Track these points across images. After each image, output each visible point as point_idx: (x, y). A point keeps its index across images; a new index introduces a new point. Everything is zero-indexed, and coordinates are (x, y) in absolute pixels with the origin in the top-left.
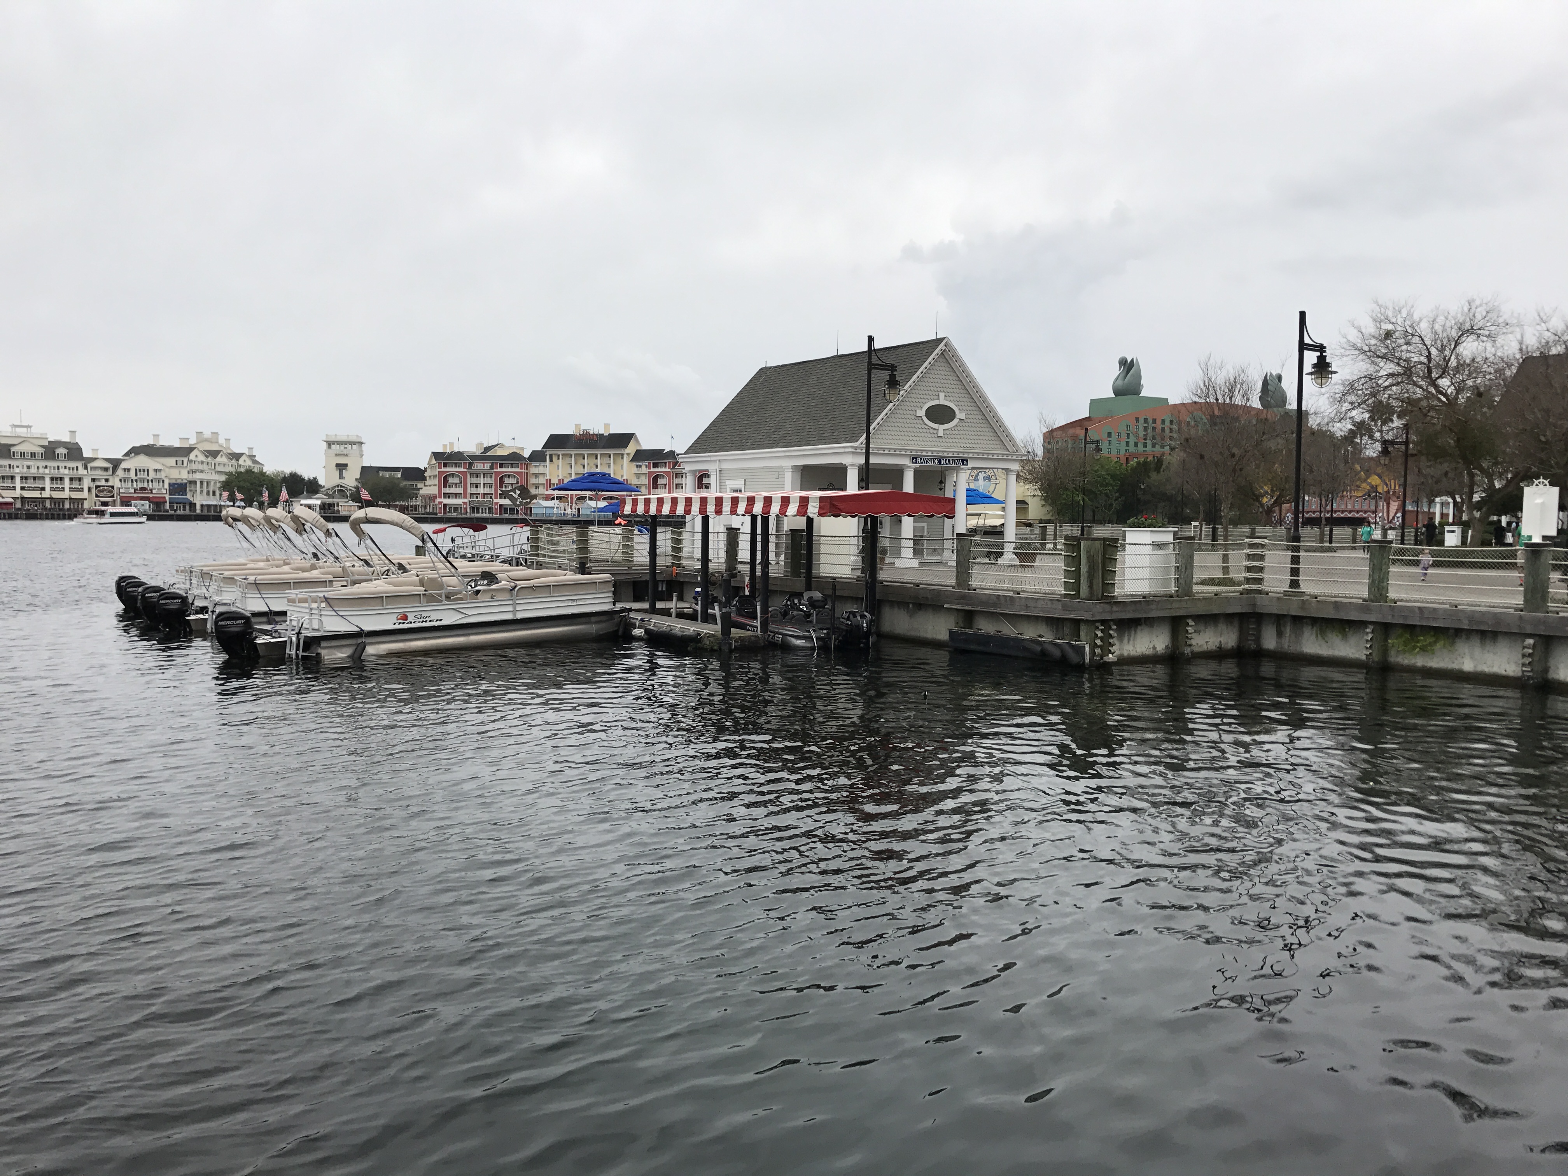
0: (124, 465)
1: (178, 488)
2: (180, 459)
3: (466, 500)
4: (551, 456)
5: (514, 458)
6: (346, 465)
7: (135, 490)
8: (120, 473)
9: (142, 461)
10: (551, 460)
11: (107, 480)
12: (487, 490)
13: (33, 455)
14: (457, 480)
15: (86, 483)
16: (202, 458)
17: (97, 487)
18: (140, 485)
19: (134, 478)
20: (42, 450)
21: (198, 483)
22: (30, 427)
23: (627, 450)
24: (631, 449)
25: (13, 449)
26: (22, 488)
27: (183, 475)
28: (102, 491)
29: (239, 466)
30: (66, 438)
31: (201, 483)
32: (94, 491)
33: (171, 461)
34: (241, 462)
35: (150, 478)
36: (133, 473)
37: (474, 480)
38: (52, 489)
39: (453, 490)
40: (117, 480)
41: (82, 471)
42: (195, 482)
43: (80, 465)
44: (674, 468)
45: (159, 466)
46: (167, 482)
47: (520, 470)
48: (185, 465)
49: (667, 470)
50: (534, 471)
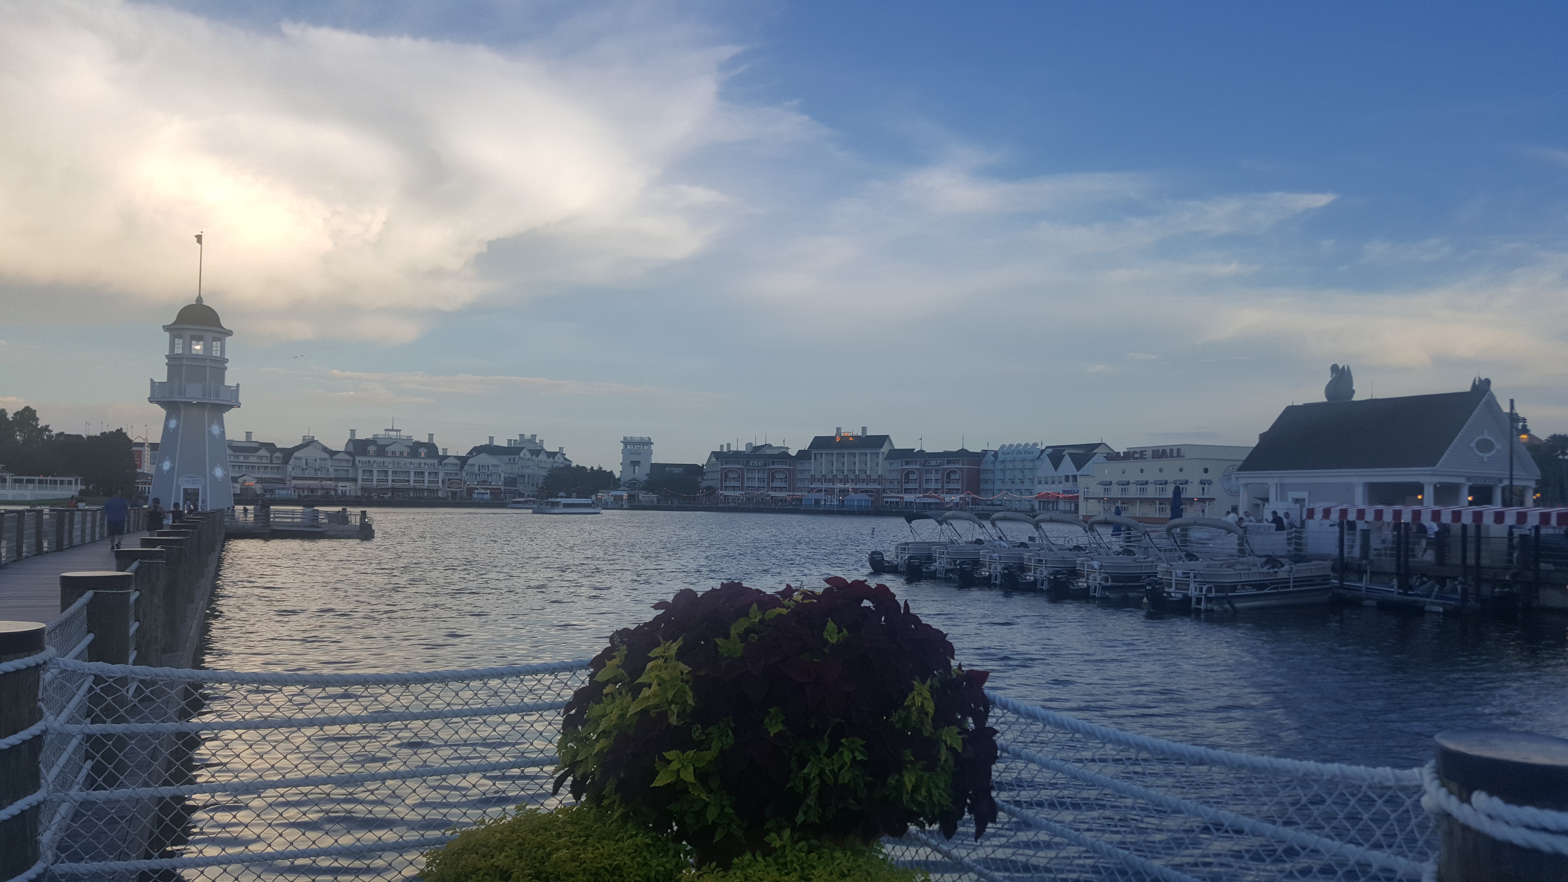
0: (470, 461)
1: (511, 480)
2: (512, 457)
3: (743, 493)
4: (815, 454)
5: (783, 455)
6: (639, 462)
7: (478, 482)
8: (467, 468)
9: (484, 459)
10: (815, 459)
11: (456, 474)
12: (762, 485)
13: (402, 453)
14: (736, 475)
15: (441, 476)
16: (528, 456)
17: (449, 480)
18: (482, 478)
19: (477, 472)
20: (408, 450)
21: (526, 477)
23: (882, 450)
24: (885, 449)
25: (388, 449)
26: (393, 481)
27: (516, 470)
28: (452, 483)
29: (554, 462)
30: (425, 440)
31: (529, 476)
32: (447, 483)
33: (506, 458)
34: (556, 459)
35: (489, 472)
36: (477, 468)
37: (750, 475)
38: (415, 481)
39: (732, 484)
40: (464, 474)
41: (436, 467)
42: (523, 476)
43: (436, 461)
44: (924, 465)
45: (496, 462)
46: (502, 475)
47: (788, 467)
48: (516, 462)
49: (918, 467)
50: (800, 467)
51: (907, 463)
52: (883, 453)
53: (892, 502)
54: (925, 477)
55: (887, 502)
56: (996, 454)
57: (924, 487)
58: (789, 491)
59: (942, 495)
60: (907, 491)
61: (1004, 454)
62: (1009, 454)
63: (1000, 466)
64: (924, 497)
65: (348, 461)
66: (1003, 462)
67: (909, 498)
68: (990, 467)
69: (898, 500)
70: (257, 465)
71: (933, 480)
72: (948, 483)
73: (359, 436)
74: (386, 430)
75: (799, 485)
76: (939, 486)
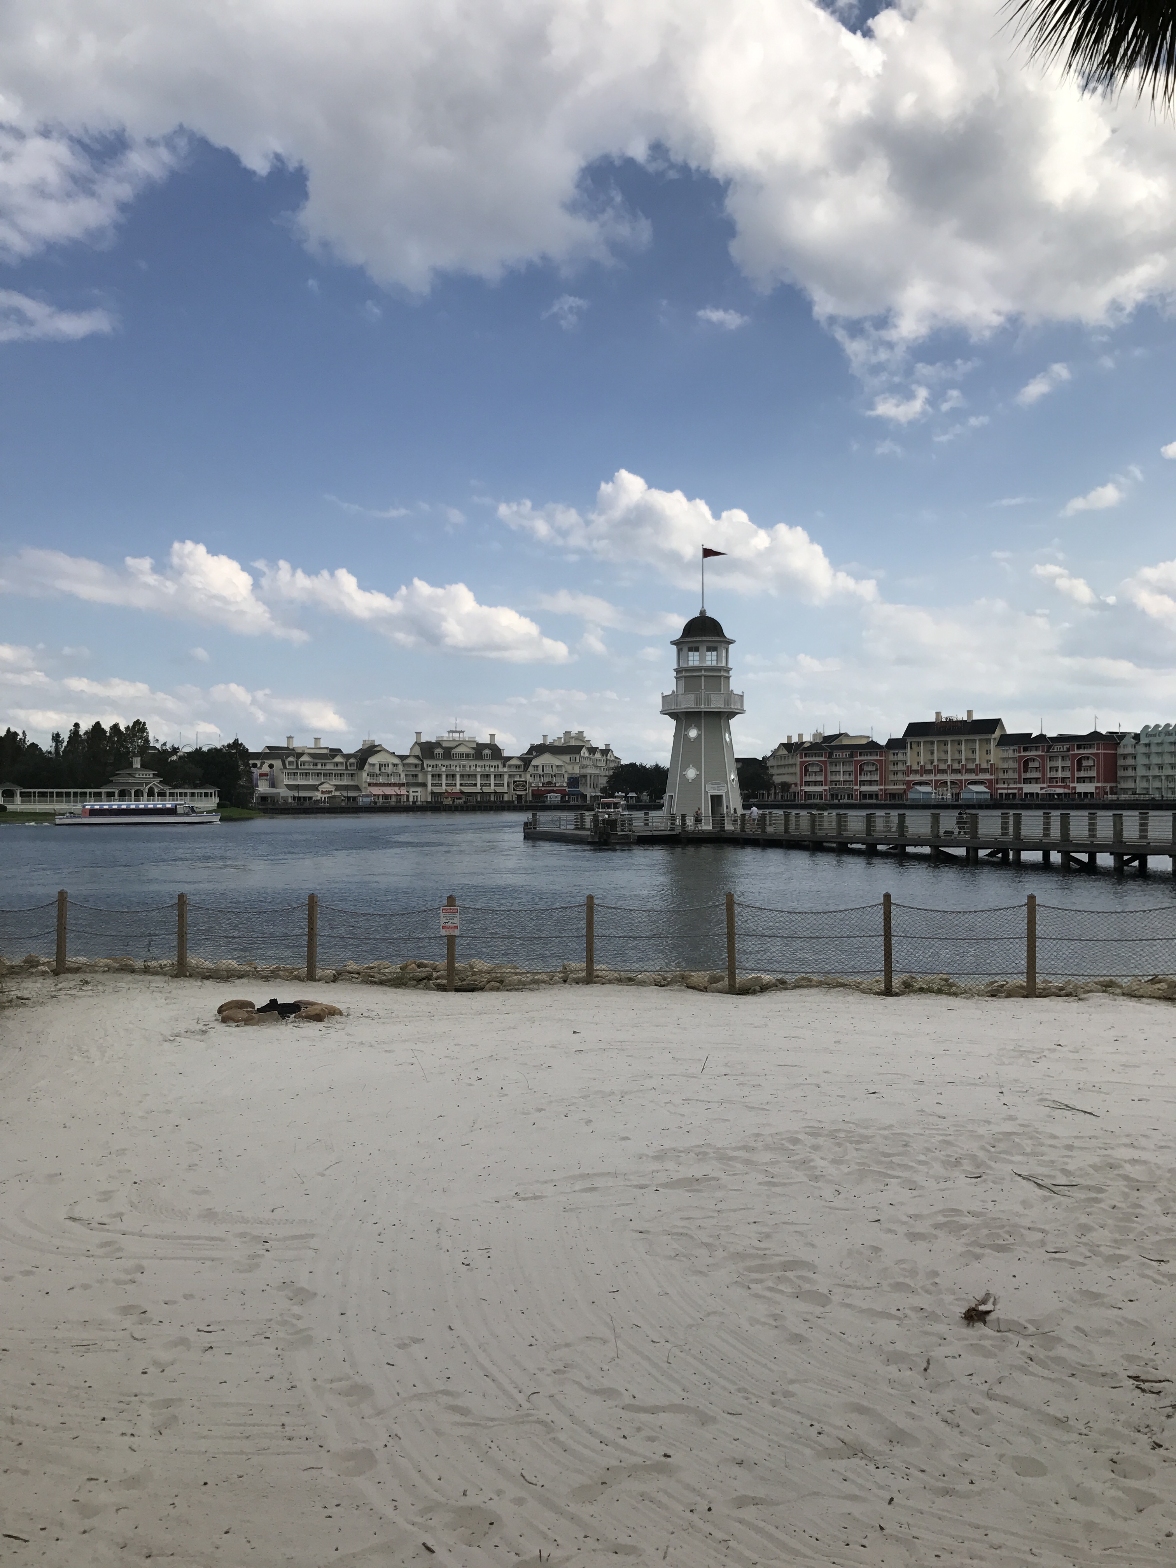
0: (534, 763)
1: (574, 781)
2: (572, 756)
3: (827, 788)
4: (910, 743)
5: (872, 746)
7: (543, 784)
8: (530, 769)
9: (543, 759)
10: (911, 748)
11: (520, 776)
12: (847, 778)
13: (467, 755)
14: (817, 769)
15: (506, 778)
16: (587, 754)
17: (515, 782)
18: (547, 780)
19: (541, 773)
20: (473, 752)
21: (588, 777)
22: (463, 732)
23: (994, 736)
25: (454, 751)
26: (461, 785)
27: (577, 770)
28: (517, 786)
30: (488, 741)
31: (590, 776)
32: (512, 786)
33: (566, 758)
35: (553, 773)
36: (539, 768)
37: (834, 769)
38: (482, 785)
39: (813, 778)
40: (528, 776)
41: (501, 769)
42: (585, 776)
43: (499, 763)
44: (1048, 751)
45: (559, 763)
46: (566, 776)
47: (878, 758)
48: (578, 761)
49: (1040, 753)
50: (892, 758)
51: (1025, 749)
52: (995, 739)
53: (1007, 795)
54: (1049, 764)
55: (1001, 794)
56: (1137, 737)
57: (1048, 776)
58: (881, 785)
59: (1072, 785)
60: (1027, 781)
61: (1148, 735)
62: (1155, 735)
63: (1143, 750)
64: (1049, 787)
65: (416, 766)
66: (1148, 745)
67: (1028, 788)
68: (1129, 750)
69: (1015, 791)
70: (334, 772)
71: (1060, 769)
72: (1079, 770)
73: (424, 739)
74: (449, 732)
75: (892, 777)
76: (1068, 774)
